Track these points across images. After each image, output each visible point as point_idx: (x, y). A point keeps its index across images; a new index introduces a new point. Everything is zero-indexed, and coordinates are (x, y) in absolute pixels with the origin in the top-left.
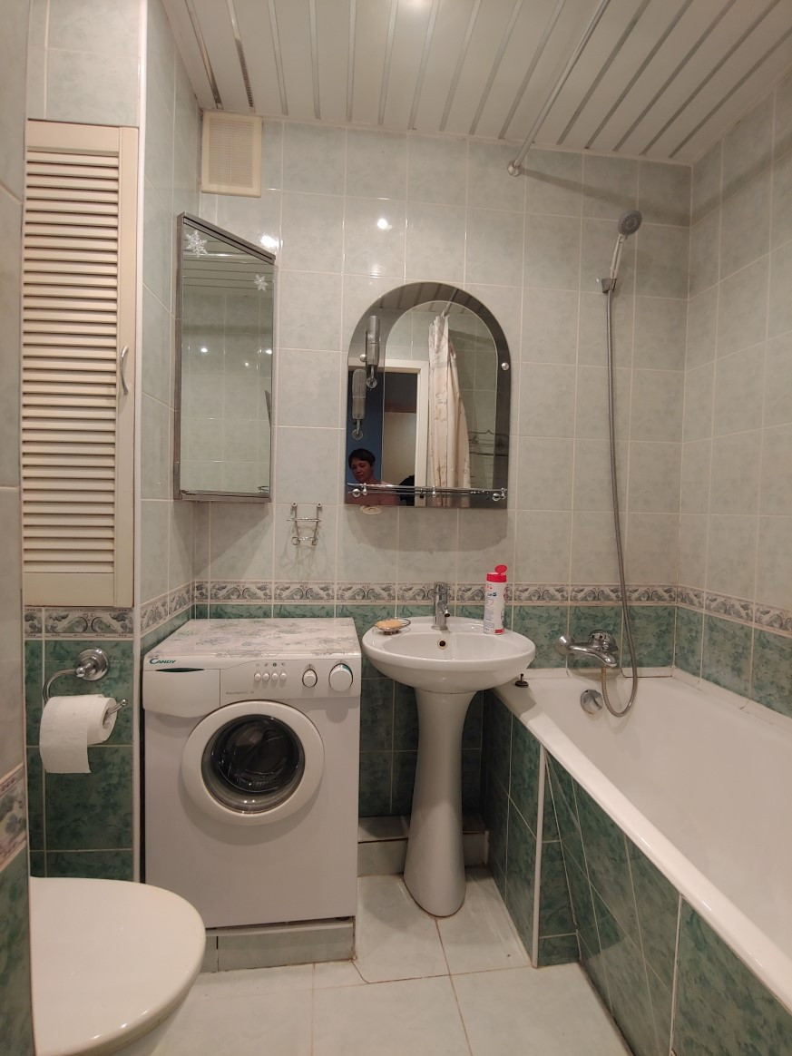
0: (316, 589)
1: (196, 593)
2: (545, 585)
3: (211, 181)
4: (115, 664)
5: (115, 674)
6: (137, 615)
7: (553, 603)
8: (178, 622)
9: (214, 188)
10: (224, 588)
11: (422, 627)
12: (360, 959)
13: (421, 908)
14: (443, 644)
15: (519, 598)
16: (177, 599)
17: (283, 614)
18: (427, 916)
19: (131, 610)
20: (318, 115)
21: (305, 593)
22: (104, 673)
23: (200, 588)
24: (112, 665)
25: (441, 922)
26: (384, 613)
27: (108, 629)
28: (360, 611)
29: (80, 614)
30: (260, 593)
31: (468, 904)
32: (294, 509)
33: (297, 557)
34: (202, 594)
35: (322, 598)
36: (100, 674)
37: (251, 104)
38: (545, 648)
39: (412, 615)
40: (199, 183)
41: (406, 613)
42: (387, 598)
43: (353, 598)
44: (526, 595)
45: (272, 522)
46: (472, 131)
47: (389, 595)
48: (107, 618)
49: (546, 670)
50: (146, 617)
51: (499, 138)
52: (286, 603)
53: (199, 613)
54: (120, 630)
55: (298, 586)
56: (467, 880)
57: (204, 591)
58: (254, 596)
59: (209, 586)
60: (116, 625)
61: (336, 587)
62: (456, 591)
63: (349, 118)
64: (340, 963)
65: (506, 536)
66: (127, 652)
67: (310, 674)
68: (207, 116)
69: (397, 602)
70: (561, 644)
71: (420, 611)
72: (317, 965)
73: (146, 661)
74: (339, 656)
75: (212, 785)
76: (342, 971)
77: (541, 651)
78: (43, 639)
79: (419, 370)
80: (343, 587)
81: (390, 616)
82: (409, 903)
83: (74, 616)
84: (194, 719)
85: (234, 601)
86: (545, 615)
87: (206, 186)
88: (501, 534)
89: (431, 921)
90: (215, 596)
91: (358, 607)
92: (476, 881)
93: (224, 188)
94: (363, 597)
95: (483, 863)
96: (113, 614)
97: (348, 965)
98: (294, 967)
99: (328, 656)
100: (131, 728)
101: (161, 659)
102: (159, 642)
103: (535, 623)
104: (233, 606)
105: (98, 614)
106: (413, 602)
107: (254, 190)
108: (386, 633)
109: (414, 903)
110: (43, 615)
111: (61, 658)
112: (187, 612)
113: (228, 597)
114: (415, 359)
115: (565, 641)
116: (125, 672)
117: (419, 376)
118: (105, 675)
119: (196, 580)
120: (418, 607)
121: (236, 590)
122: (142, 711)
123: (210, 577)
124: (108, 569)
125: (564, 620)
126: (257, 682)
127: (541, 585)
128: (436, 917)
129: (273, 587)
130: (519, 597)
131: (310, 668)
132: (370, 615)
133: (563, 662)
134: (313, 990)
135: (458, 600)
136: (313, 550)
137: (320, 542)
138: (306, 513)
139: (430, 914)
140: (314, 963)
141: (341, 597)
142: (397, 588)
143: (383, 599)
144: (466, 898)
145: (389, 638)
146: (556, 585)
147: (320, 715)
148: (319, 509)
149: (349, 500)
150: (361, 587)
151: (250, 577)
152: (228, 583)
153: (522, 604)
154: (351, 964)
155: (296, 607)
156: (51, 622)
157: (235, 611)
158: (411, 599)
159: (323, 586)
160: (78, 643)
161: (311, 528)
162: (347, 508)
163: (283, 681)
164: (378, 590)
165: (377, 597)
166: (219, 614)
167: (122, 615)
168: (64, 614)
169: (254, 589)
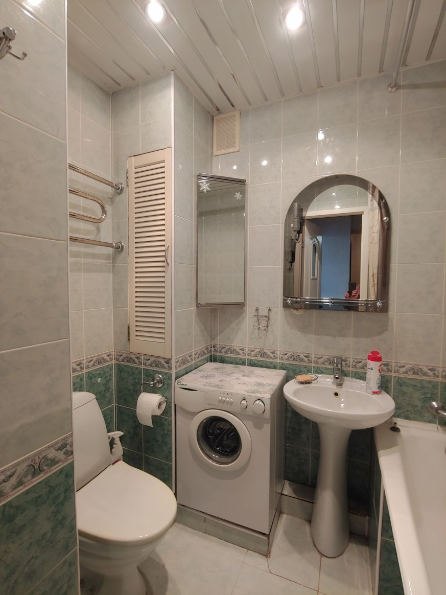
0: (268, 352)
1: (213, 349)
2: (419, 365)
3: (217, 150)
4: (166, 382)
5: (166, 386)
6: (173, 362)
7: (425, 378)
8: (200, 364)
9: (219, 153)
10: (224, 348)
11: (326, 381)
12: (271, 558)
13: (316, 547)
14: (336, 394)
15: (398, 372)
16: (199, 353)
17: (252, 364)
18: (317, 552)
19: (171, 359)
20: (266, 99)
21: (263, 354)
22: (162, 385)
23: (214, 347)
24: (165, 382)
25: (324, 558)
26: (306, 370)
27: (163, 367)
28: (292, 367)
29: (154, 359)
30: (241, 352)
31: (345, 556)
32: (257, 310)
33: (259, 335)
34: (215, 350)
35: (271, 358)
36: (160, 385)
37: (233, 106)
38: (419, 408)
39: (322, 373)
40: (212, 153)
41: (319, 371)
42: (307, 361)
43: (288, 359)
44: (403, 369)
45: (246, 316)
46: (359, 75)
47: (309, 360)
48: (163, 362)
49: (421, 423)
50: (179, 363)
51: (380, 72)
52: (253, 358)
53: (213, 359)
54: (167, 368)
55: (259, 350)
56: (350, 541)
57: (216, 348)
58: (238, 353)
59: (218, 346)
60: (166, 365)
61: (278, 353)
62: (351, 362)
63: (283, 94)
64: (261, 556)
65: (387, 330)
66: (170, 378)
67: (244, 402)
68: (215, 118)
69: (313, 365)
70: (432, 407)
71: (327, 371)
72: (249, 551)
73: (176, 383)
74: (258, 395)
75: (202, 445)
76: (260, 560)
77: (416, 409)
78: (143, 367)
79: (363, 212)
80: (282, 353)
81: (309, 371)
82: (309, 540)
83: (152, 359)
84: (195, 413)
85: (229, 355)
86: (419, 385)
87: (215, 153)
88: (384, 328)
89: (318, 556)
90: (221, 352)
91: (291, 364)
92: (356, 543)
93: (223, 152)
94: (294, 360)
95: (365, 535)
96: (166, 360)
97: (264, 558)
98: (238, 547)
99: (253, 394)
100: (171, 411)
101: (182, 383)
102: (187, 373)
103: (410, 390)
104: (228, 357)
105: (160, 360)
106: (324, 366)
107: (236, 149)
108: (302, 383)
109: (312, 541)
110: (142, 357)
111: (148, 376)
112: (206, 358)
113: (226, 353)
114: (359, 206)
115: (436, 406)
116: (169, 385)
117: (363, 216)
118: (162, 386)
119: (213, 343)
120: (326, 369)
121: (230, 349)
122: (175, 405)
123: (219, 341)
124: (162, 341)
125: (436, 391)
126: (220, 401)
127: (415, 365)
128: (322, 555)
129: (247, 349)
130: (397, 370)
131: (244, 399)
132: (298, 370)
133: (434, 420)
134: (243, 562)
135: (352, 367)
136: (267, 332)
137: (269, 327)
138: (263, 312)
139: (319, 551)
140: (248, 549)
141: (281, 358)
142: (313, 356)
143: (305, 362)
144: (346, 551)
145: (302, 386)
146: (429, 366)
147: (250, 424)
148: (270, 310)
149: (286, 305)
150: (292, 353)
151: (236, 344)
152: (226, 345)
153: (400, 376)
154: (266, 558)
155: (258, 361)
156: (145, 361)
157: (229, 360)
158: (322, 364)
159: (272, 351)
160: (153, 371)
161: (265, 320)
162: (285, 310)
163: (231, 403)
164: (302, 356)
165: (302, 360)
166: (223, 361)
167: (168, 361)
168: (149, 358)
169: (238, 349)
